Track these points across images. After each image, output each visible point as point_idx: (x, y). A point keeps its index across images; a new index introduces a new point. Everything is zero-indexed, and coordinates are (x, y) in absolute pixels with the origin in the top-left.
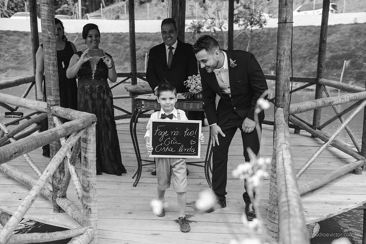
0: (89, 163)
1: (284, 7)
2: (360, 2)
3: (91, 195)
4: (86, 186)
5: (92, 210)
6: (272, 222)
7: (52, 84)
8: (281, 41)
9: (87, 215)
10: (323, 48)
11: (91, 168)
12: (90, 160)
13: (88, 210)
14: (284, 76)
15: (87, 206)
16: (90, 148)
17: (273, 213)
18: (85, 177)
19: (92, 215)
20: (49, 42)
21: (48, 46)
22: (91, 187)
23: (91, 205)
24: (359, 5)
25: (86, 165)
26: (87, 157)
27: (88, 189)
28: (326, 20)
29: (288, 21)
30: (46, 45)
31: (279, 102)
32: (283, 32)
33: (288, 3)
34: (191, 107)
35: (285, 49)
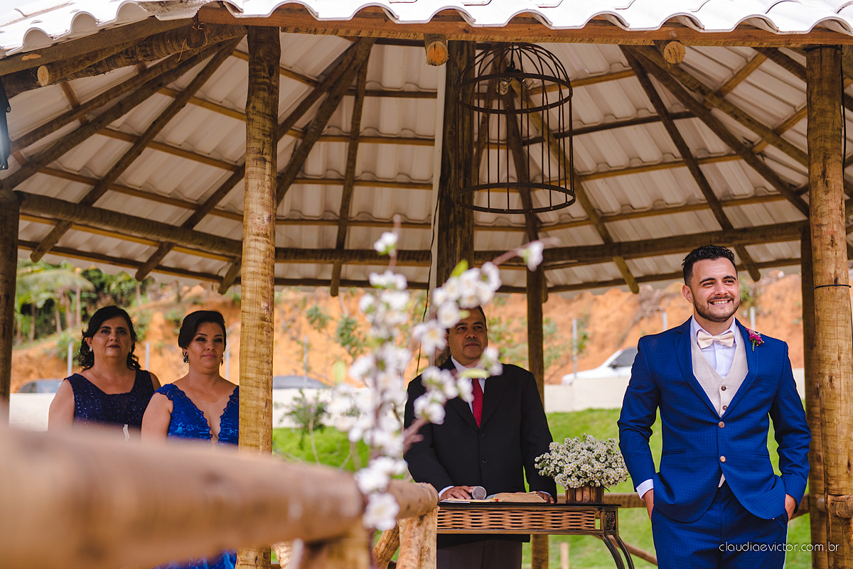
1: (828, 249)
7: (261, 435)
14: (846, 415)
21: (259, 337)
29: (840, 282)
30: (254, 336)
31: (837, 482)
32: (831, 306)
33: (837, 241)
34: (565, 524)
35: (840, 348)
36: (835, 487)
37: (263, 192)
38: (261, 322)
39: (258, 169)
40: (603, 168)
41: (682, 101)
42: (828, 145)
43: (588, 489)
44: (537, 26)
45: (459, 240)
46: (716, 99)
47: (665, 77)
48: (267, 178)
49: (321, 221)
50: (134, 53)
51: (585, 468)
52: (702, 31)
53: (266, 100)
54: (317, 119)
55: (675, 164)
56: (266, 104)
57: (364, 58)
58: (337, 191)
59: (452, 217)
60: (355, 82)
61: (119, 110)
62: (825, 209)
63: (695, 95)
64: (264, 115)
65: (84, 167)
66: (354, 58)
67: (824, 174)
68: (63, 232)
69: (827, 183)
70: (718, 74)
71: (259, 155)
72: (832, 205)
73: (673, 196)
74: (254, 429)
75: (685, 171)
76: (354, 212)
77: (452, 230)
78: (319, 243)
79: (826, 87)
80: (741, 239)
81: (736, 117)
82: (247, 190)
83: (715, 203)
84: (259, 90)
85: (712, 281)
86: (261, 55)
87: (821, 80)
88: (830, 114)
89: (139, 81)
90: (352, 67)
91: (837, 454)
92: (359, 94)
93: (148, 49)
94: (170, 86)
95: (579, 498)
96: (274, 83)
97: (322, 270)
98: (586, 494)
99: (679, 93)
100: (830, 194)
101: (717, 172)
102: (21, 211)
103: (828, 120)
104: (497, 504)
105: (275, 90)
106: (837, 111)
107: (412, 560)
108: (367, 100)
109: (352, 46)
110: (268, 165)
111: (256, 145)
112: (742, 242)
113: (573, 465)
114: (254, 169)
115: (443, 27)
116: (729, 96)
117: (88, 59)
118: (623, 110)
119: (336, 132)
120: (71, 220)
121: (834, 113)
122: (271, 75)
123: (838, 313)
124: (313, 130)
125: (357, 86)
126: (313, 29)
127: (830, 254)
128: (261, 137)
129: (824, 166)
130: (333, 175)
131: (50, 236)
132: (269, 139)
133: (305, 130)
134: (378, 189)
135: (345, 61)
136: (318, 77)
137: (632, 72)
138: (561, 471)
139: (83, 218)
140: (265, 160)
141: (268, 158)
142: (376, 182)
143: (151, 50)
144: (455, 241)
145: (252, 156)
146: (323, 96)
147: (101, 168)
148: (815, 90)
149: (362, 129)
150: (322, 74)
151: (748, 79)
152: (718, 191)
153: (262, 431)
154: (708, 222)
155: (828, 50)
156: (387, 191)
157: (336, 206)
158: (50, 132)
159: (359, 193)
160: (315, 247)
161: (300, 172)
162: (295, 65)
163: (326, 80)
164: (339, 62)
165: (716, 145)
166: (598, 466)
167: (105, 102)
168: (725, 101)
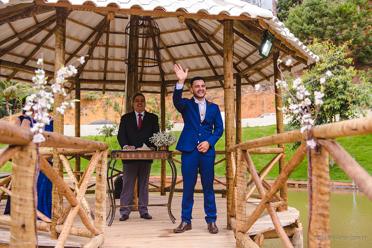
0: (103, 179)
1: (228, 78)
2: (248, 112)
3: (103, 206)
4: (99, 198)
5: (103, 218)
6: (241, 214)
7: (60, 130)
8: (228, 101)
9: (99, 222)
10: (239, 126)
11: (104, 183)
12: (104, 177)
13: (100, 218)
14: (231, 124)
15: (100, 214)
16: (104, 168)
17: (241, 206)
18: (99, 191)
19: (103, 222)
20: (60, 98)
21: (59, 101)
22: (103, 198)
23: (103, 213)
24: (248, 114)
25: (100, 181)
26: (101, 174)
27: (101, 200)
28: (240, 106)
29: (231, 87)
30: (57, 100)
31: (228, 143)
32: (228, 94)
33: (230, 76)
34: (157, 156)
35: (230, 106)
36: (228, 144)
37: (60, 57)
38: (60, 96)
39: (59, 51)
40: (182, 57)
41: (202, 37)
42: (229, 48)
43: (164, 147)
44: (141, 10)
45: (133, 76)
46: (211, 37)
47: (197, 31)
48: (62, 53)
49: (99, 71)
50: (23, 15)
51: (163, 140)
52: (188, 13)
53: (61, 30)
54: (95, 40)
55: (201, 56)
56: (61, 31)
57: (109, 22)
58: (103, 62)
59: (131, 69)
60: (106, 29)
61: (31, 35)
62: (227, 66)
63: (206, 36)
64: (61, 34)
65: (22, 53)
66: (105, 22)
67: (227, 56)
68: (16, 73)
69: (228, 59)
70: (212, 30)
71: (59, 46)
72: (229, 65)
73: (202, 66)
74: (58, 128)
75: (204, 58)
76: (108, 69)
77: (131, 73)
78: (98, 78)
79: (228, 31)
80: (220, 78)
81: (217, 43)
82: (55, 57)
83: (213, 68)
84: (59, 26)
85: (199, 86)
86: (60, 16)
87: (227, 29)
88: (229, 40)
89: (36, 26)
90: (105, 25)
91: (229, 135)
92: (108, 33)
93: (27, 14)
94: (47, 28)
95: (161, 149)
96: (64, 25)
97: (100, 86)
98: (163, 148)
99: (201, 35)
100: (229, 62)
101: (213, 58)
102: (1, 66)
103: (228, 41)
104: (137, 151)
105: (64, 27)
106: (231, 39)
107: (95, 163)
108: (110, 35)
109: (105, 18)
110: (62, 49)
111: (58, 43)
112: (220, 79)
113: (159, 140)
114: (58, 51)
115: (112, 9)
116: (215, 36)
117: (6, 16)
118: (186, 40)
119: (102, 44)
120: (18, 69)
121: (230, 39)
122: (63, 22)
123: (230, 96)
124: (94, 43)
125: (107, 30)
126: (76, 8)
127: (228, 79)
128: (60, 41)
129: (227, 54)
130: (102, 57)
131: (12, 74)
132: (62, 41)
133: (92, 43)
134: (115, 62)
135: (103, 23)
136: (95, 27)
137: (188, 29)
138: (156, 142)
139: (22, 68)
140: (61, 48)
141: (62, 47)
142: (115, 60)
143: (28, 14)
144: (132, 76)
145: (57, 46)
146: (97, 33)
147: (27, 53)
148: (225, 33)
149: (109, 43)
150: (96, 26)
151: (219, 31)
152: (214, 64)
153: (60, 128)
154: (211, 73)
155: (229, 21)
156: (118, 62)
157: (103, 67)
158: (8, 41)
159: (110, 63)
160: (97, 79)
161: (91, 56)
162: (87, 23)
163: (97, 28)
164: (101, 23)
165: (213, 51)
166: (166, 140)
167: (26, 32)
168: (214, 38)
